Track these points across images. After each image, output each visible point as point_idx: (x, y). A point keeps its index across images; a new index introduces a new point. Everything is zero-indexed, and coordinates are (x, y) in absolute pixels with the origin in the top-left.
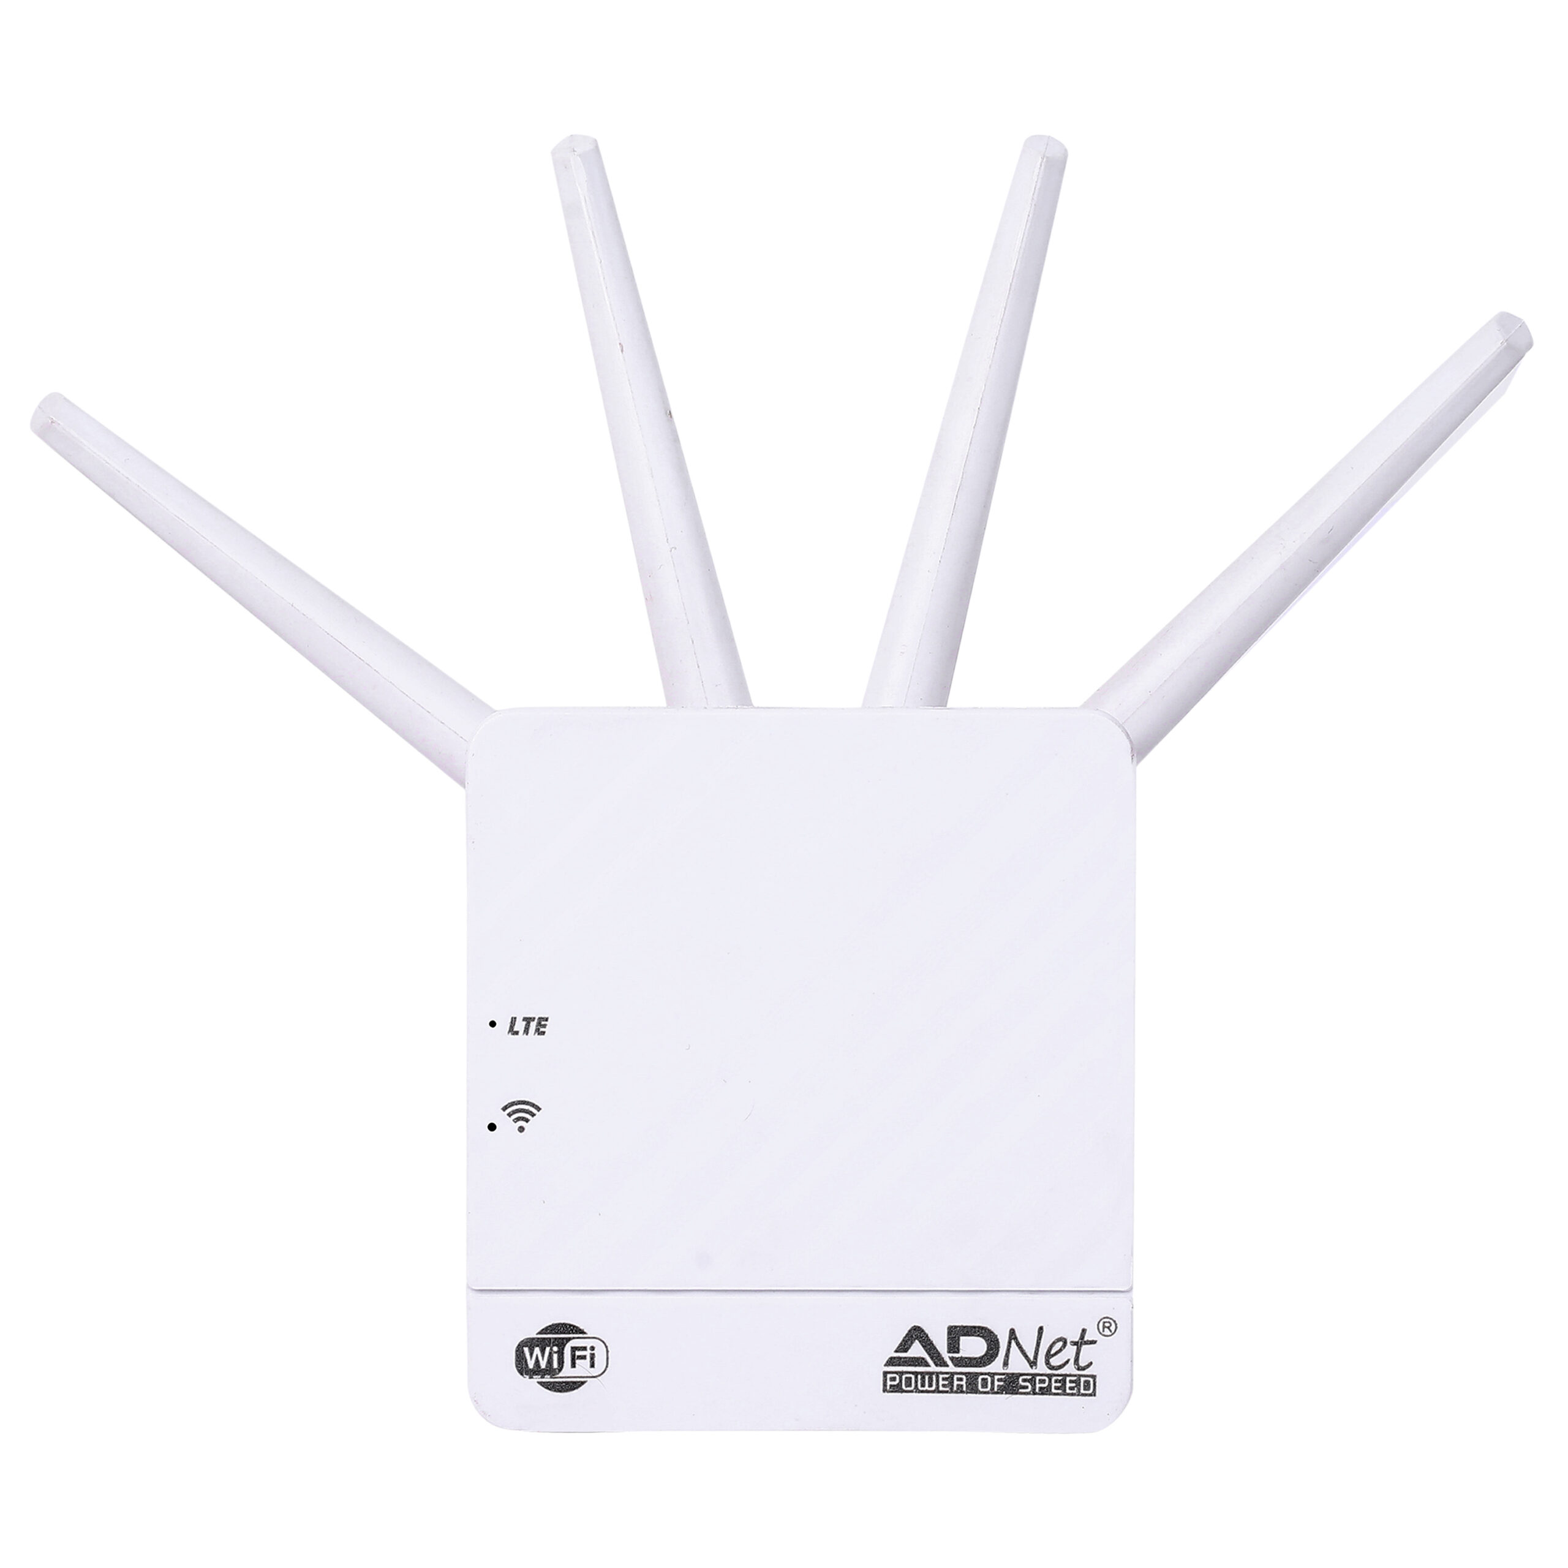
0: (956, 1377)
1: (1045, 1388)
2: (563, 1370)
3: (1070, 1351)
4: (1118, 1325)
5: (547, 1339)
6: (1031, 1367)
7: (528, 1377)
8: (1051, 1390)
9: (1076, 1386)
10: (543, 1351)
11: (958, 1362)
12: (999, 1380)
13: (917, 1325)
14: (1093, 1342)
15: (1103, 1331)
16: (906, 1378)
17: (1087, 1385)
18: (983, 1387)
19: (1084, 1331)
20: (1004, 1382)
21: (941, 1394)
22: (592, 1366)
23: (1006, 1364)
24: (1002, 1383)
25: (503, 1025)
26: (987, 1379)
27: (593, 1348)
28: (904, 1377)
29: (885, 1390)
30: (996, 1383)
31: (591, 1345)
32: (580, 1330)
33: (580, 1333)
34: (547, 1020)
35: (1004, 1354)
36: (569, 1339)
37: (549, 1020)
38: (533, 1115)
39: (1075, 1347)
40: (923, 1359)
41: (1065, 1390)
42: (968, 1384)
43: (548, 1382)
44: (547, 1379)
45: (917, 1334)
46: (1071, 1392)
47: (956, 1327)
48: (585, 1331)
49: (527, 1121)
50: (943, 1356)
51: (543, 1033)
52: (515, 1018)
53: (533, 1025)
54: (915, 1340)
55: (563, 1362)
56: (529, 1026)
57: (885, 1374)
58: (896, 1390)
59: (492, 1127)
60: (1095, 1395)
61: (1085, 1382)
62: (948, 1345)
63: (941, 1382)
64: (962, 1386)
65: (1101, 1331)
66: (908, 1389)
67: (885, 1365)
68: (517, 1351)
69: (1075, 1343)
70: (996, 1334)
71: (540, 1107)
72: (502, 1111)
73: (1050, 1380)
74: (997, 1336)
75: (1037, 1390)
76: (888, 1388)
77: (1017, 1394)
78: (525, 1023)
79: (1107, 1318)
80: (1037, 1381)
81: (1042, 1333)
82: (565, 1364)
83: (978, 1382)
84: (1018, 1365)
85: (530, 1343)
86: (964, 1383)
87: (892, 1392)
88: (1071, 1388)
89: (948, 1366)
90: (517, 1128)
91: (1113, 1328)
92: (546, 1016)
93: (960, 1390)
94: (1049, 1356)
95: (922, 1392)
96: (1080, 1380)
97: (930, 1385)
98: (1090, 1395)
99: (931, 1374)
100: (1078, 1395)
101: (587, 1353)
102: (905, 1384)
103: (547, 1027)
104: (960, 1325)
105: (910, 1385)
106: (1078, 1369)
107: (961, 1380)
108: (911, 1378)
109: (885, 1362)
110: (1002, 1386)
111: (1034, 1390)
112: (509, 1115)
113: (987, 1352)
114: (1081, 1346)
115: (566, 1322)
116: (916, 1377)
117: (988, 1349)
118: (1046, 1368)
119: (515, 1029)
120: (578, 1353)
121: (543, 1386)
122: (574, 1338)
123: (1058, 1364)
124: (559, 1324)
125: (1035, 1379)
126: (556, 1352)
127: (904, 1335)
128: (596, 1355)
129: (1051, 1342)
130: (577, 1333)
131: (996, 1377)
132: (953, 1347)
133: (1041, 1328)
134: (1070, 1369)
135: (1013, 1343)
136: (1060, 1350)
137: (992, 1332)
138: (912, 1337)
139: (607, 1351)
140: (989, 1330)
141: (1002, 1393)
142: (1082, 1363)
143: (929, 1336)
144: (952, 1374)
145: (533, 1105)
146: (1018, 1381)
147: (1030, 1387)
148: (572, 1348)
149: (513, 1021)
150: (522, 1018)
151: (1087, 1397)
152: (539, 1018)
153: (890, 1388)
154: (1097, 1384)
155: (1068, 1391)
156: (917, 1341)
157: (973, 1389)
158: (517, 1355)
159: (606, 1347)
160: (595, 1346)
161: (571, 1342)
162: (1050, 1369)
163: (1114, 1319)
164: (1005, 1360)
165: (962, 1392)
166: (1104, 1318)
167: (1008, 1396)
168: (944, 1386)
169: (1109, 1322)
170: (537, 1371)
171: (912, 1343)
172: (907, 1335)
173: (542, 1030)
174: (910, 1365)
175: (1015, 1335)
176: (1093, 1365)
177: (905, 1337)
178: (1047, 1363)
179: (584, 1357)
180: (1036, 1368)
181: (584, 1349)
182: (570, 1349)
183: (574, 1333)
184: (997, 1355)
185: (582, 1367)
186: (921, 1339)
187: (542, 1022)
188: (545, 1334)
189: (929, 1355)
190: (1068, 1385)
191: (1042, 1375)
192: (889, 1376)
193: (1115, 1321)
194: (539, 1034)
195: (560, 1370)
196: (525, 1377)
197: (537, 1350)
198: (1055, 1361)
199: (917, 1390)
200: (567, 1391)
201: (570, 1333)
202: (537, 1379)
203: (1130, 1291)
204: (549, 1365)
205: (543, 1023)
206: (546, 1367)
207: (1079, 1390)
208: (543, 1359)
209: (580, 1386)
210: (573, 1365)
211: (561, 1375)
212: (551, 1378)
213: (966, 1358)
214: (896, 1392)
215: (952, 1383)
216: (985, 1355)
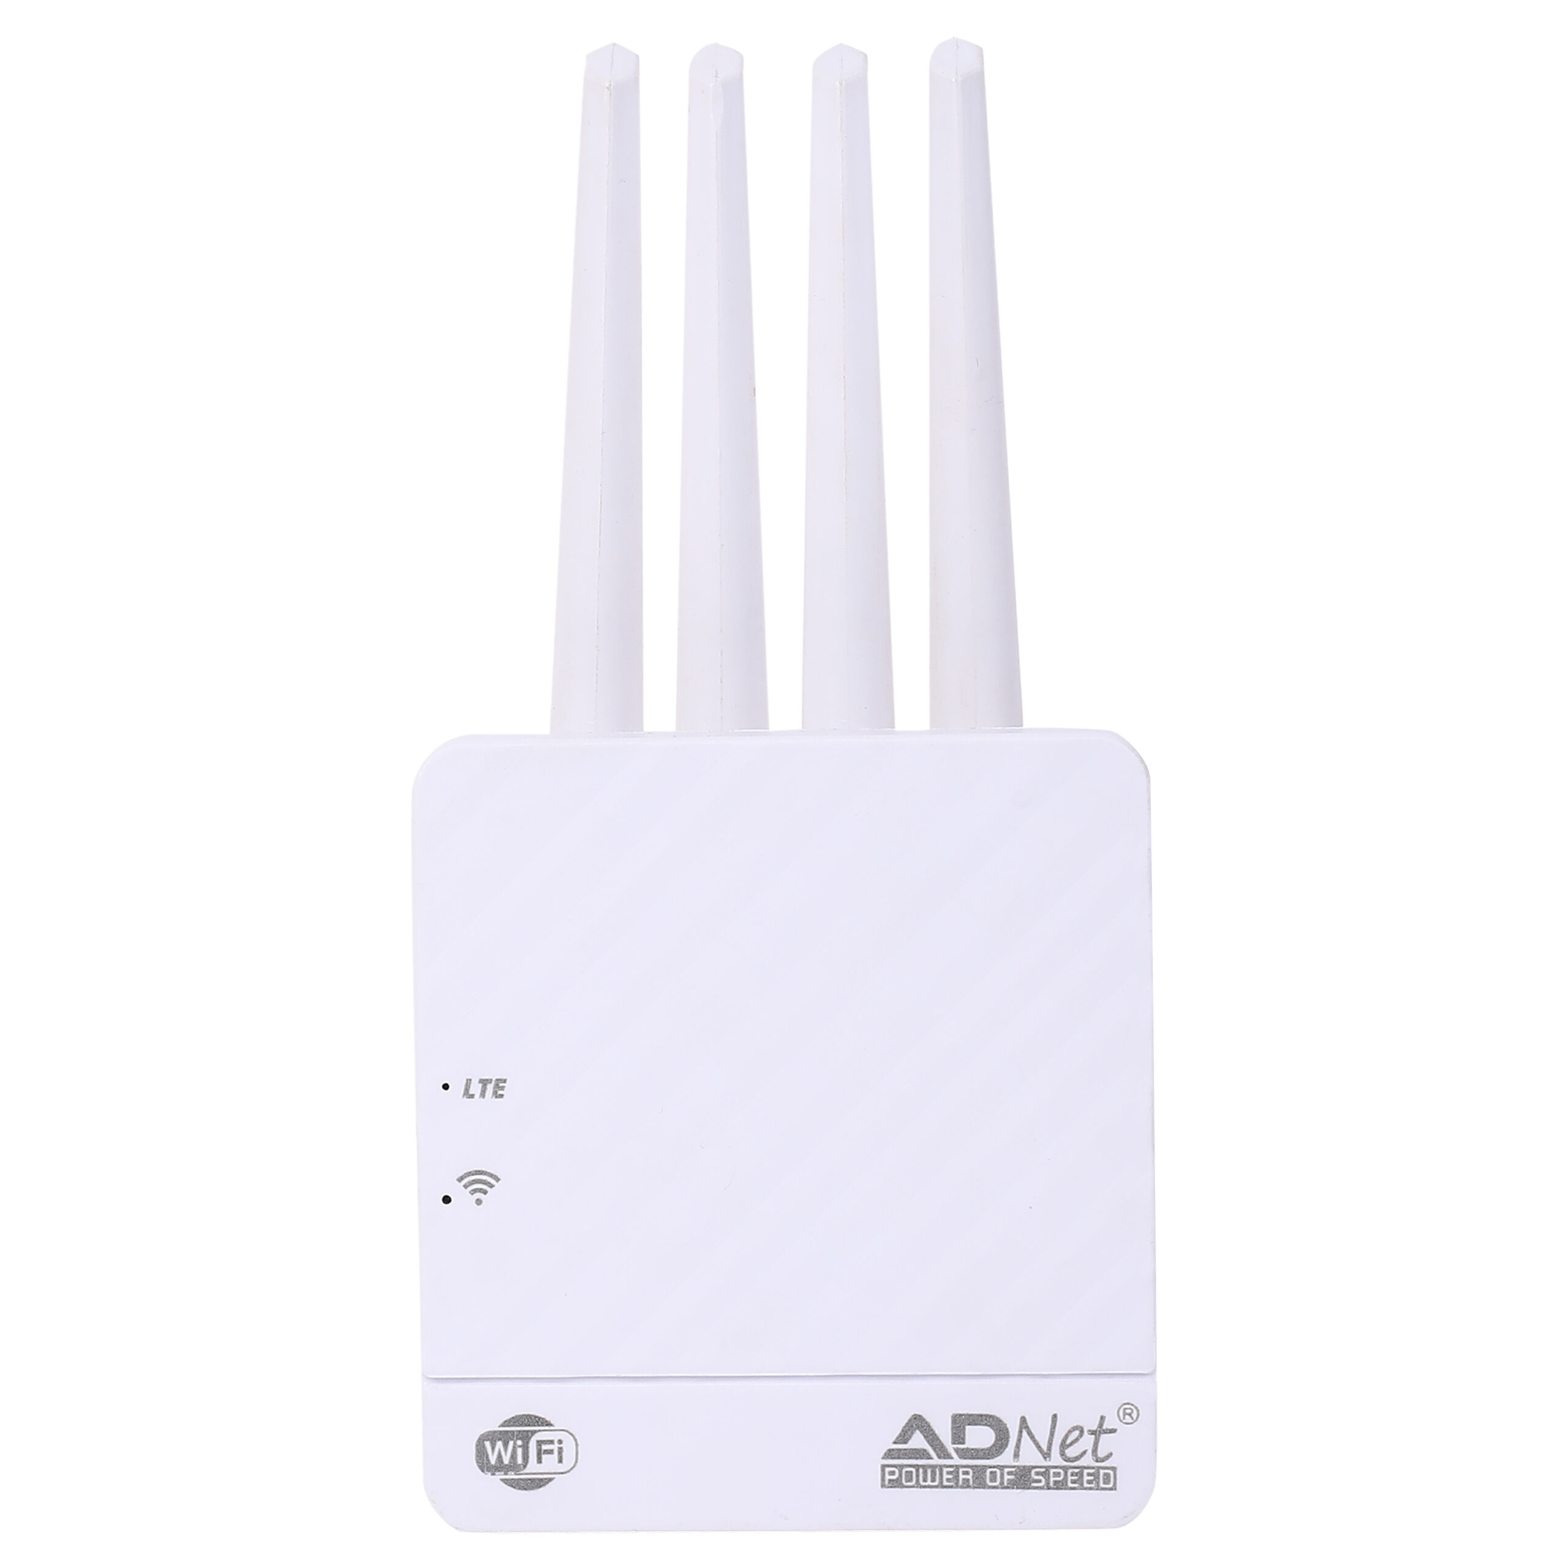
0: (961, 1470)
1: (1060, 1481)
2: (528, 1466)
3: (1088, 1441)
4: (1140, 1412)
5: (510, 1431)
6: (1045, 1458)
7: (490, 1474)
8: (1067, 1484)
9: (1094, 1480)
10: (506, 1445)
11: (964, 1454)
12: (1009, 1473)
13: (917, 1413)
14: (1113, 1431)
15: (1124, 1419)
16: (907, 1472)
17: (1107, 1479)
18: (991, 1481)
19: (1102, 1418)
20: (1015, 1475)
21: (945, 1490)
22: (560, 1461)
23: (1016, 1455)
24: (1012, 1477)
25: (457, 1088)
26: (995, 1472)
27: (560, 1442)
28: (904, 1471)
29: (883, 1486)
30: (1006, 1477)
31: (559, 1438)
32: (547, 1421)
33: (547, 1425)
34: (505, 1081)
35: (1014, 1445)
36: (535, 1432)
37: (508, 1081)
38: (492, 1186)
39: (1093, 1436)
40: (925, 1450)
41: (1082, 1484)
42: (975, 1478)
43: (512, 1479)
44: (511, 1476)
45: (918, 1423)
46: (1089, 1486)
47: (961, 1415)
48: (552, 1422)
49: (485, 1192)
50: (947, 1447)
51: (502, 1096)
52: (470, 1080)
53: (490, 1088)
54: (915, 1430)
55: (528, 1457)
56: (486, 1088)
57: (884, 1467)
58: (895, 1485)
59: (447, 1200)
60: (1115, 1489)
61: (1105, 1474)
62: (952, 1436)
63: (945, 1476)
64: (968, 1480)
65: (1122, 1418)
66: (909, 1484)
67: (883, 1458)
68: (477, 1446)
69: (1093, 1433)
70: (1006, 1422)
71: (499, 1177)
72: (457, 1182)
73: (1066, 1473)
74: (1005, 1425)
75: (1051, 1484)
76: (887, 1482)
77: (1029, 1488)
78: (481, 1085)
79: (1128, 1404)
80: (1051, 1474)
81: (1056, 1421)
82: (530, 1459)
83: (986, 1476)
84: (1030, 1456)
85: (492, 1437)
86: (969, 1477)
87: (891, 1487)
88: (1089, 1482)
89: (952, 1458)
90: (474, 1201)
91: (1134, 1415)
92: (505, 1078)
93: (966, 1485)
94: (1064, 1446)
95: (925, 1487)
96: (1099, 1472)
97: (933, 1480)
98: (1111, 1489)
99: (933, 1467)
100: (1097, 1489)
101: (555, 1447)
102: (906, 1479)
103: (505, 1089)
104: (965, 1412)
105: (910, 1480)
106: (1097, 1461)
107: (967, 1473)
108: (911, 1472)
109: (882, 1454)
110: (1013, 1480)
111: (1048, 1483)
112: (466, 1186)
113: (995, 1442)
114: (1099, 1436)
115: (531, 1413)
116: (917, 1471)
117: (996, 1440)
118: (1061, 1460)
119: (471, 1092)
120: (544, 1447)
121: (506, 1484)
122: (539, 1431)
123: (1074, 1455)
124: (523, 1415)
125: (1049, 1472)
126: (520, 1446)
127: (904, 1425)
128: (564, 1449)
129: (1066, 1432)
130: (543, 1426)
131: (1006, 1470)
132: (958, 1436)
133: (1055, 1416)
134: (1088, 1460)
135: (1025, 1433)
136: (1077, 1440)
137: (1001, 1421)
138: (912, 1426)
139: (577, 1445)
140: (997, 1418)
141: (1013, 1488)
142: (1101, 1454)
143: (931, 1425)
144: (957, 1467)
145: (491, 1175)
146: (1030, 1475)
147: (1043, 1480)
148: (538, 1442)
149: (469, 1082)
150: (477, 1081)
151: (1107, 1492)
152: (497, 1080)
153: (889, 1483)
154: (1118, 1477)
155: (1086, 1485)
156: (918, 1432)
157: (980, 1483)
158: (477, 1450)
159: (576, 1440)
160: (562, 1439)
161: (536, 1434)
162: (1065, 1461)
163: (1137, 1406)
164: (1015, 1451)
165: (968, 1487)
166: (1125, 1404)
167: (1019, 1491)
168: (948, 1480)
169: (1130, 1409)
170: (500, 1467)
171: (912, 1433)
172: (907, 1424)
173: (500, 1092)
174: (910, 1458)
175: (1026, 1423)
176: (1113, 1456)
177: (905, 1427)
178: (1062, 1454)
179: (551, 1452)
180: (1050, 1460)
181: (552, 1442)
182: (535, 1443)
183: (539, 1426)
184: (1007, 1445)
185: (550, 1463)
186: (922, 1429)
187: (499, 1084)
188: (508, 1426)
189: (932, 1446)
190: (1086, 1478)
191: (1056, 1467)
192: (887, 1470)
193: (1136, 1408)
194: (496, 1097)
195: (525, 1467)
196: (486, 1474)
197: (499, 1444)
198: (1071, 1452)
199: (918, 1485)
200: (533, 1488)
201: (535, 1426)
202: (500, 1476)
203: (1153, 1373)
204: (512, 1461)
205: (501, 1085)
206: (510, 1463)
207: (1098, 1483)
208: (506, 1454)
209: (547, 1483)
210: (539, 1461)
211: (526, 1471)
212: (516, 1474)
213: (972, 1449)
214: (895, 1487)
215: (957, 1477)
216: (994, 1445)
